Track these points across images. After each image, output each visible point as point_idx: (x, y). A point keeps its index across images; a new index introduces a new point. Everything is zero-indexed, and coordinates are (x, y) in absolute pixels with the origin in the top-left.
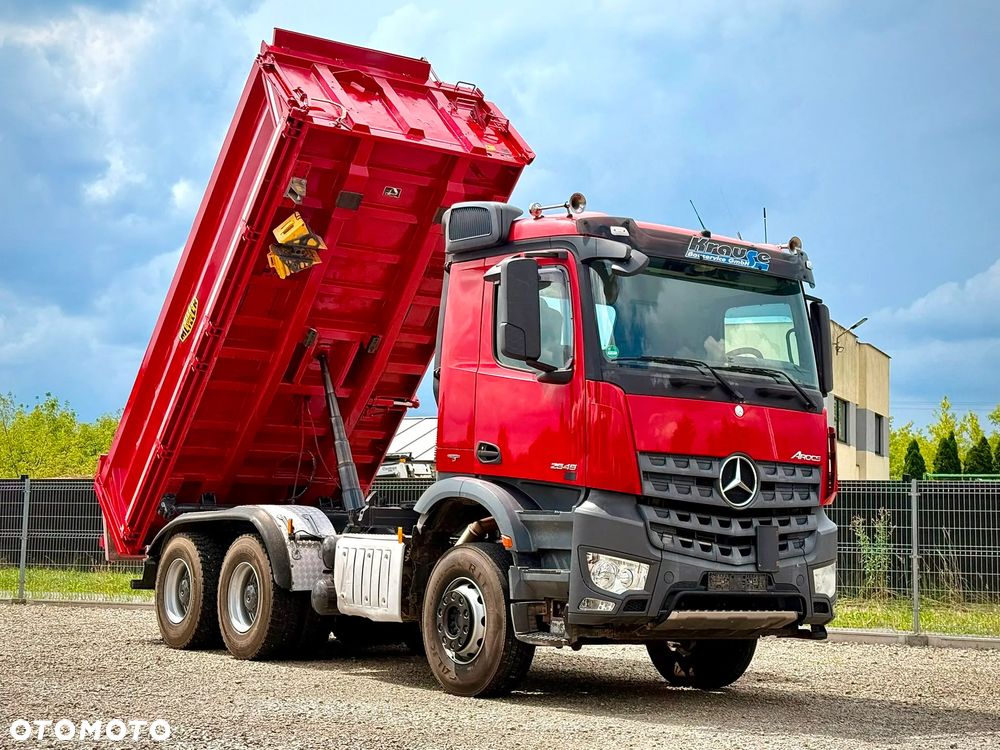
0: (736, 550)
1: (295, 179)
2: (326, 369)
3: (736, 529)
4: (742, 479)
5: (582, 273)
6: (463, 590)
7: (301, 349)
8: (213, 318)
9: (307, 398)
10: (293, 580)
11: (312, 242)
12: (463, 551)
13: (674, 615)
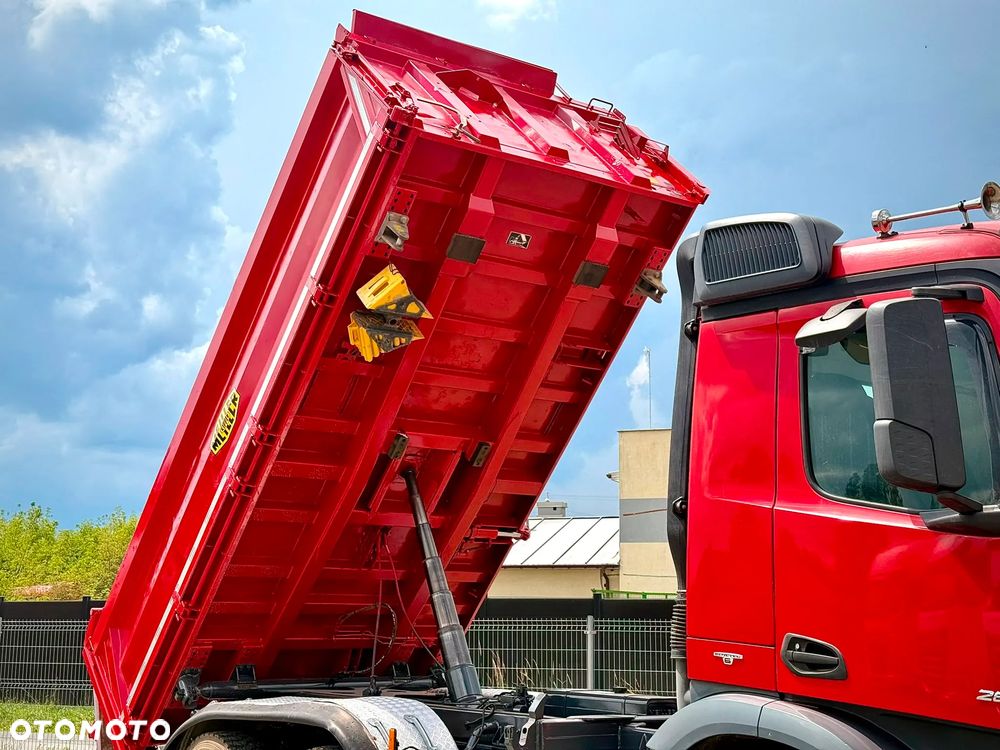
1: (392, 215)
2: (415, 487)
7: (385, 461)
9: (386, 530)
11: (413, 308)
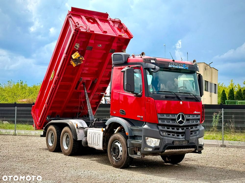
0: (180, 135)
1: (77, 44)
2: (85, 86)
3: (180, 130)
4: (182, 119)
5: (144, 71)
6: (117, 144)
7: (79, 82)
8: (58, 76)
9: (81, 93)
10: (78, 138)
11: (81, 58)
12: (117, 135)
13: (166, 151)
